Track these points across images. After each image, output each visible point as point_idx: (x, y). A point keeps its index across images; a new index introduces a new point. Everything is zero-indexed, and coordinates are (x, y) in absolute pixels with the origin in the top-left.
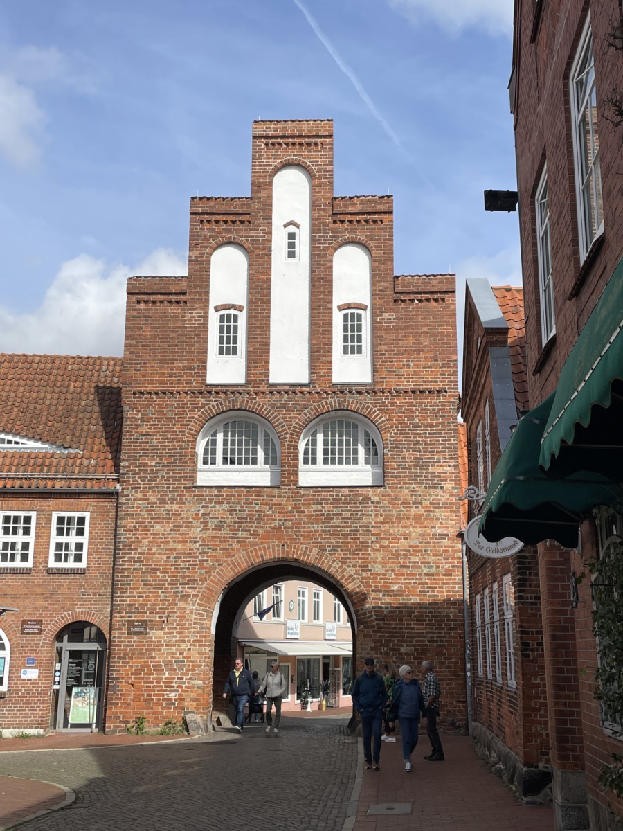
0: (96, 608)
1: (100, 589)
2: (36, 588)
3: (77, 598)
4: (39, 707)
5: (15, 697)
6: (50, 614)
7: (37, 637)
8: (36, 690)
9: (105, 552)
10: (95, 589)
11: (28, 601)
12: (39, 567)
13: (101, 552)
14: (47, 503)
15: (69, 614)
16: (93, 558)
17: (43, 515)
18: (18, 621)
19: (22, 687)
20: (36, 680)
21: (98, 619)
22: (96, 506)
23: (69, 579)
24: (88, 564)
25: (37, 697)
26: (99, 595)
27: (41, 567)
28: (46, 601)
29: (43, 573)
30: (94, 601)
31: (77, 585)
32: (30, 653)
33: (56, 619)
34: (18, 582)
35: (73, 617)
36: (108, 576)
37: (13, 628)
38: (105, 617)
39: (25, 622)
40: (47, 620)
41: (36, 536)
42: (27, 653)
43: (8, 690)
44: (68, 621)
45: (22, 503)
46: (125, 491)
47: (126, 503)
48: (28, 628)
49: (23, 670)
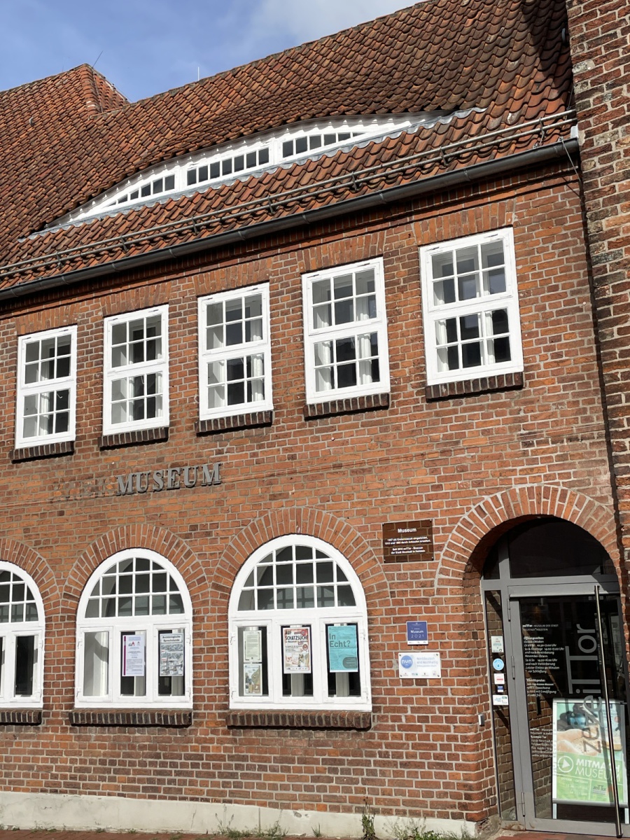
0: (568, 475)
1: (568, 422)
2: (404, 443)
3: (511, 456)
4: (456, 757)
5: (393, 728)
6: (448, 504)
7: (423, 566)
8: (441, 711)
9: (567, 321)
10: (556, 423)
11: (390, 475)
12: (406, 387)
13: (558, 322)
14: (404, 230)
15: (495, 499)
16: (539, 342)
17: (399, 259)
18: (374, 528)
19: (405, 701)
20: (437, 681)
21: (579, 505)
22: (526, 206)
23: (482, 408)
24: (526, 361)
25: (448, 729)
26: (570, 440)
27: (410, 389)
28: (432, 472)
29: (416, 401)
30: (559, 458)
31: (505, 421)
32: (414, 611)
33: (466, 516)
34: (362, 433)
35: (508, 507)
36: (587, 384)
37: (364, 546)
38: (598, 499)
39: (389, 530)
40: (443, 522)
41: (388, 314)
42: (406, 611)
43: (375, 709)
44: (496, 519)
45: (348, 245)
46: (595, 138)
47: (603, 170)
48: (400, 545)
49: (402, 655)
